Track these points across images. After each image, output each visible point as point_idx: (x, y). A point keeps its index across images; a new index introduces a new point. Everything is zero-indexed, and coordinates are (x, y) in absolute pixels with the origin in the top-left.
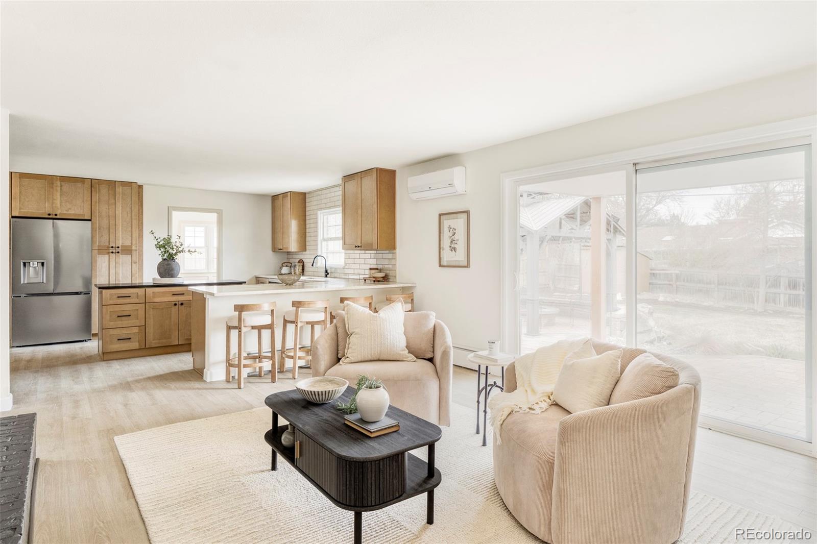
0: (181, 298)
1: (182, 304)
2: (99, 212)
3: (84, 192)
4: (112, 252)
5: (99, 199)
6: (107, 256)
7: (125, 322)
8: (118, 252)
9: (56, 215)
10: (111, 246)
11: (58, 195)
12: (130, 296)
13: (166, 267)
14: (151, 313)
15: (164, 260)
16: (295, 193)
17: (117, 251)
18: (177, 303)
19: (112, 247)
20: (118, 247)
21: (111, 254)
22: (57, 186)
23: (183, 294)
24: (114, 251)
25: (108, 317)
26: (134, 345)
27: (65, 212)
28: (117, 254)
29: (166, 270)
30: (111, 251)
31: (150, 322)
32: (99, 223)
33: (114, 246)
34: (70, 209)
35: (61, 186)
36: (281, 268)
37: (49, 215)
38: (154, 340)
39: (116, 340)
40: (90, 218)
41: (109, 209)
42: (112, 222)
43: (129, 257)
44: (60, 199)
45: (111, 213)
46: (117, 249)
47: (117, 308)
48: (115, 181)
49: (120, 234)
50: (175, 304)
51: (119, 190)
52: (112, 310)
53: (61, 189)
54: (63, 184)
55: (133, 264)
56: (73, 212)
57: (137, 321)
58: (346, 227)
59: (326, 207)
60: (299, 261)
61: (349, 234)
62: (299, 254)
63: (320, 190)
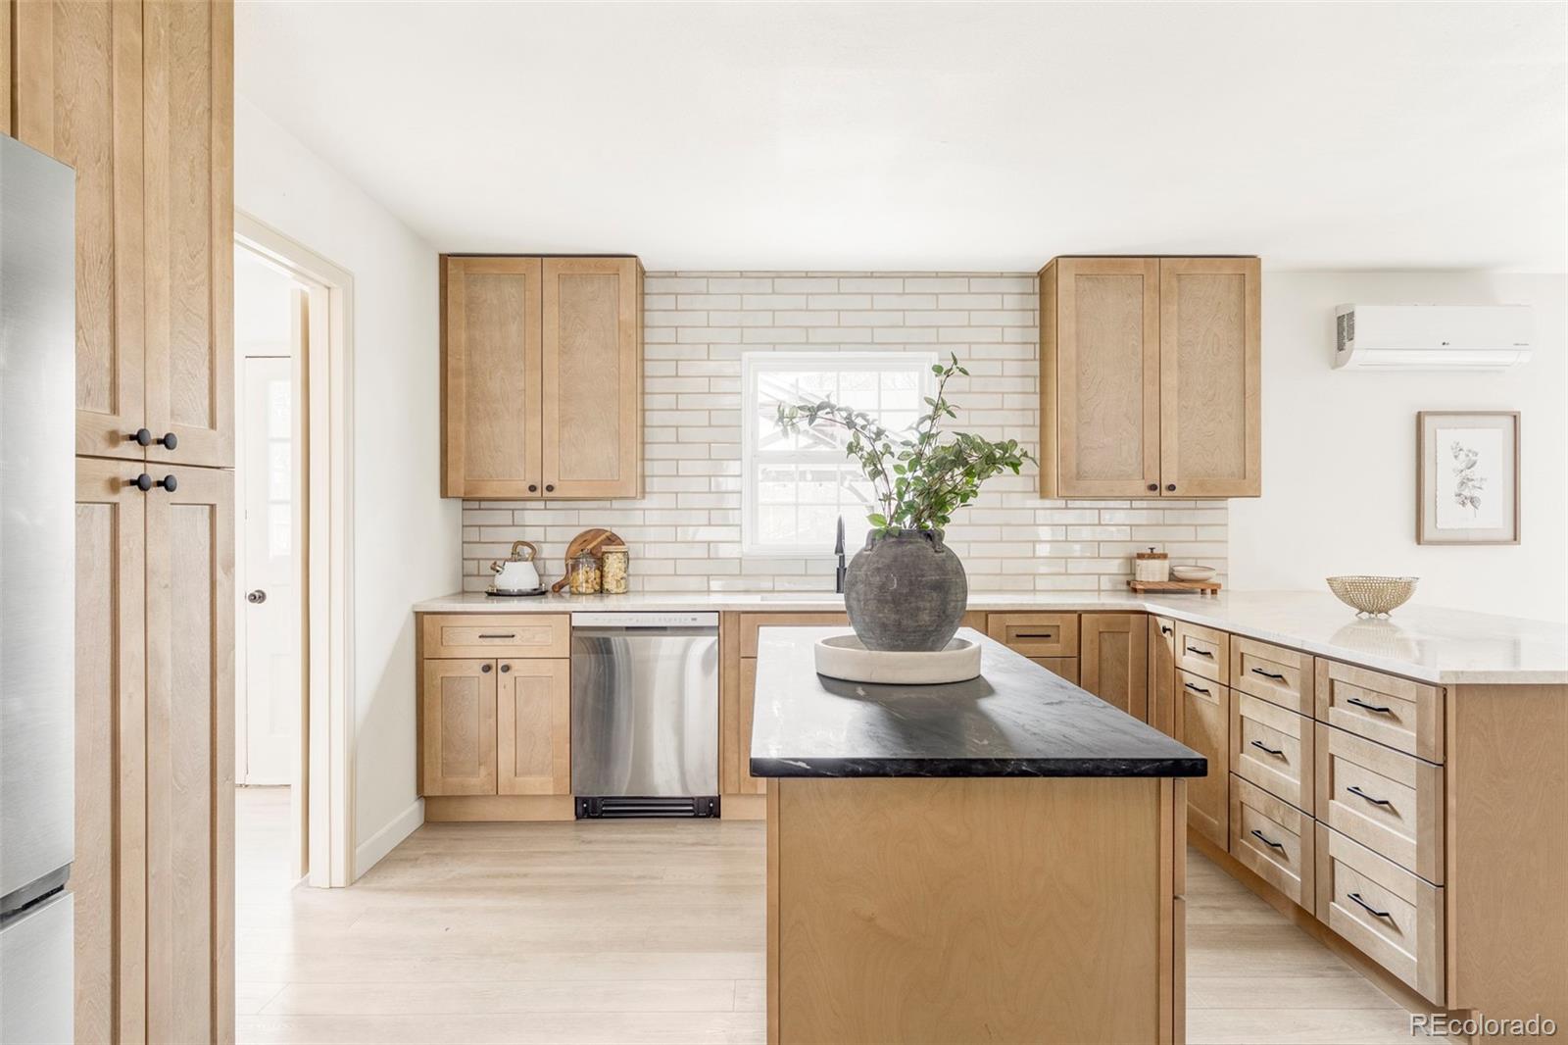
21: (130, 497)
30: (135, 471)
43: (201, 519)
46: (157, 453)
58: (1086, 423)
59: (807, 343)
60: (581, 536)
61: (1101, 445)
62: (579, 509)
63: (769, 275)
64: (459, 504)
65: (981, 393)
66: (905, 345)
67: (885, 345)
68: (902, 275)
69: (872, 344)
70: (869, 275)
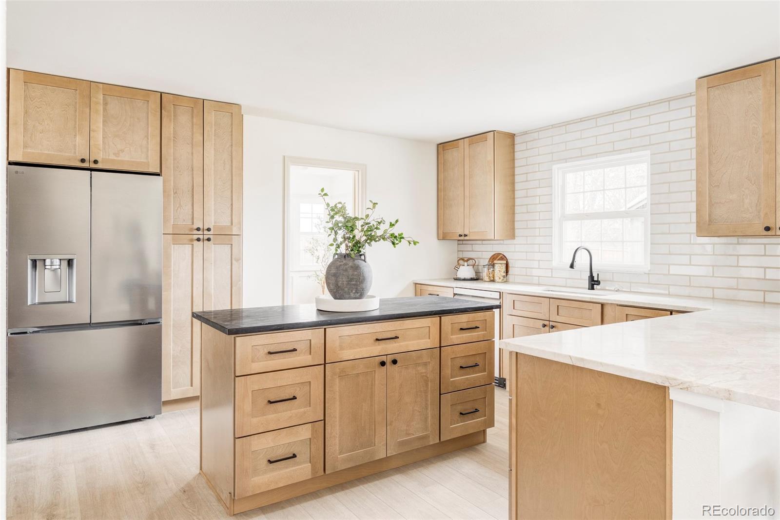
0: (392, 348)
1: (395, 362)
2: (174, 159)
3: (148, 118)
4: (198, 240)
5: (175, 131)
6: (188, 247)
7: (285, 414)
8: (209, 240)
9: (96, 162)
10: (195, 227)
11: (98, 123)
12: (295, 350)
13: (350, 272)
14: (336, 387)
15: (340, 255)
16: (499, 132)
17: (206, 237)
18: (384, 359)
19: (198, 229)
20: (209, 230)
21: (196, 243)
22: (97, 103)
23: (397, 338)
24: (201, 237)
25: (248, 407)
26: (300, 471)
27: (112, 157)
28: (206, 242)
29: (351, 280)
30: (196, 237)
31: (335, 410)
32: (174, 182)
33: (201, 227)
34: (122, 151)
35: (105, 104)
36: (456, 268)
37: (83, 161)
38: (341, 453)
39: (266, 462)
40: (158, 171)
41: (192, 153)
42: (198, 180)
43: (227, 248)
44: (104, 130)
45: (197, 164)
46: (206, 232)
47: (269, 382)
48: (203, 100)
49: (210, 204)
50: (383, 364)
51: (210, 117)
52: (256, 388)
53: (105, 110)
54: (109, 99)
55: (234, 262)
56: (127, 158)
57: (308, 408)
58: (715, 186)
59: (582, 156)
60: (493, 256)
61: (727, 201)
62: (493, 244)
63: (564, 124)
64: (456, 242)
65: (678, 171)
66: (631, 149)
67: (621, 151)
68: (629, 109)
69: (614, 151)
70: (612, 113)
